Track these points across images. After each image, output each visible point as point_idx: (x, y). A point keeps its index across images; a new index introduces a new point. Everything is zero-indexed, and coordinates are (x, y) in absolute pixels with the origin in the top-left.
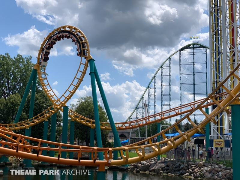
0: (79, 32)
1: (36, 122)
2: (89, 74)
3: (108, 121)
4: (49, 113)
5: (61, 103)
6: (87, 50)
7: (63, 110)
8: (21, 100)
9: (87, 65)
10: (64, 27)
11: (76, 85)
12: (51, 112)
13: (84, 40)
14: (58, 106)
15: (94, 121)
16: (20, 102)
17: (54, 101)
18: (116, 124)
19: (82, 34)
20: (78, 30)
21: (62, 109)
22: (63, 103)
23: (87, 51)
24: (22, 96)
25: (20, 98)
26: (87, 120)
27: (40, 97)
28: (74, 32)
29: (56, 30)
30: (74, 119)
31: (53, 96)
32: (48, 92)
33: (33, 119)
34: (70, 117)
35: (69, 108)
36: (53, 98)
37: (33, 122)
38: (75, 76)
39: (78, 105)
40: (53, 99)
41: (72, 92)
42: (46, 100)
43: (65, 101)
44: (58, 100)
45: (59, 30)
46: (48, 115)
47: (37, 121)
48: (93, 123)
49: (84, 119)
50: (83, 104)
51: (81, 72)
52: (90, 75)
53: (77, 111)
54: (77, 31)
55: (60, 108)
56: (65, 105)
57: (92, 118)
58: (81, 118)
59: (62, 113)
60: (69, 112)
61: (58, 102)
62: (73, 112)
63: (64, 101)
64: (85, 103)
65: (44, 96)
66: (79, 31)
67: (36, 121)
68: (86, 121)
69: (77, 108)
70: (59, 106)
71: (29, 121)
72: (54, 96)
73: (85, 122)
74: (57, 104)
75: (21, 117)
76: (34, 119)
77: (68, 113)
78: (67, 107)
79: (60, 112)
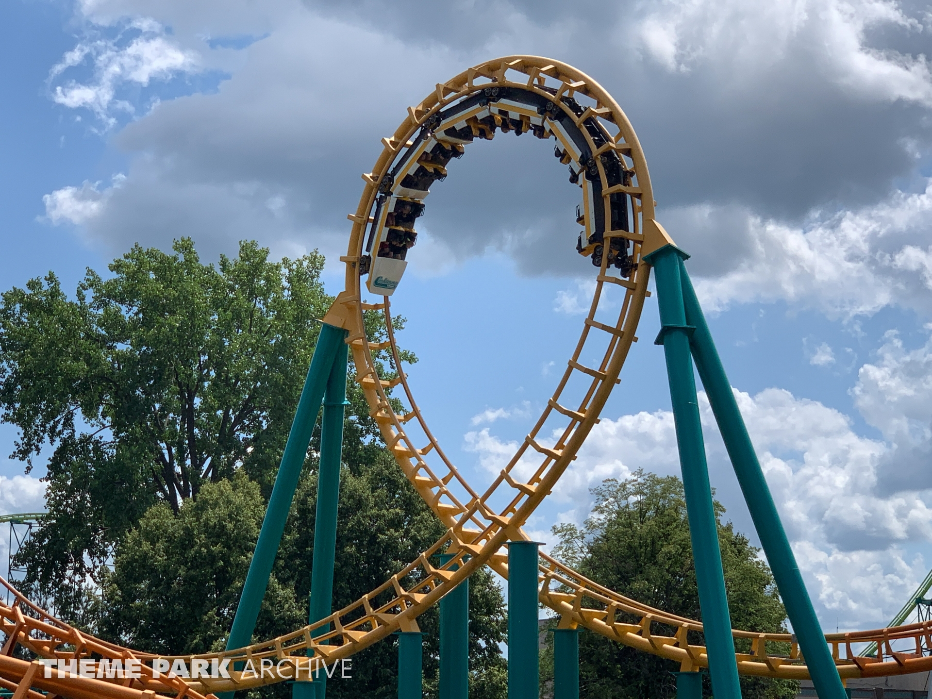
0: (587, 90)
1: (351, 639)
2: (658, 342)
3: (788, 626)
4: (423, 583)
5: (496, 522)
6: (639, 196)
7: (506, 566)
8: (263, 512)
9: (639, 290)
10: (493, 69)
11: (581, 409)
12: (439, 579)
13: (618, 138)
14: (475, 543)
15: (698, 625)
16: (259, 525)
17: (453, 512)
18: (836, 639)
19: (601, 101)
20: (577, 77)
21: (501, 559)
22: (506, 520)
23: (638, 202)
24: (266, 491)
25: (259, 498)
26: (653, 621)
27: (374, 490)
28: (553, 92)
29: (447, 91)
30: (574, 620)
31: (446, 480)
32: (413, 462)
33: (332, 626)
34: (553, 603)
35: (540, 548)
36: (446, 493)
37: (337, 641)
38: (571, 358)
39: (598, 533)
40: (445, 503)
41: (559, 453)
42: (409, 506)
43: (517, 508)
44: (477, 506)
45: (465, 88)
46: (419, 598)
47: (359, 636)
48: (694, 637)
49: (636, 618)
50: (630, 525)
51: (605, 328)
52: (662, 346)
53: (591, 567)
54: (574, 85)
55: (488, 555)
56: (520, 536)
57: (682, 610)
58: (618, 610)
59: (500, 582)
60: (541, 575)
61: (477, 515)
62: (570, 575)
63: (510, 509)
64: (642, 514)
65: (393, 485)
66: (582, 83)
67: (352, 634)
68: (647, 630)
69: (591, 550)
70: (483, 543)
71: (315, 633)
72: (453, 486)
73: (640, 633)
74: (469, 528)
75: (266, 611)
76: (337, 623)
77: (535, 581)
78: (531, 548)
79: (488, 577)
